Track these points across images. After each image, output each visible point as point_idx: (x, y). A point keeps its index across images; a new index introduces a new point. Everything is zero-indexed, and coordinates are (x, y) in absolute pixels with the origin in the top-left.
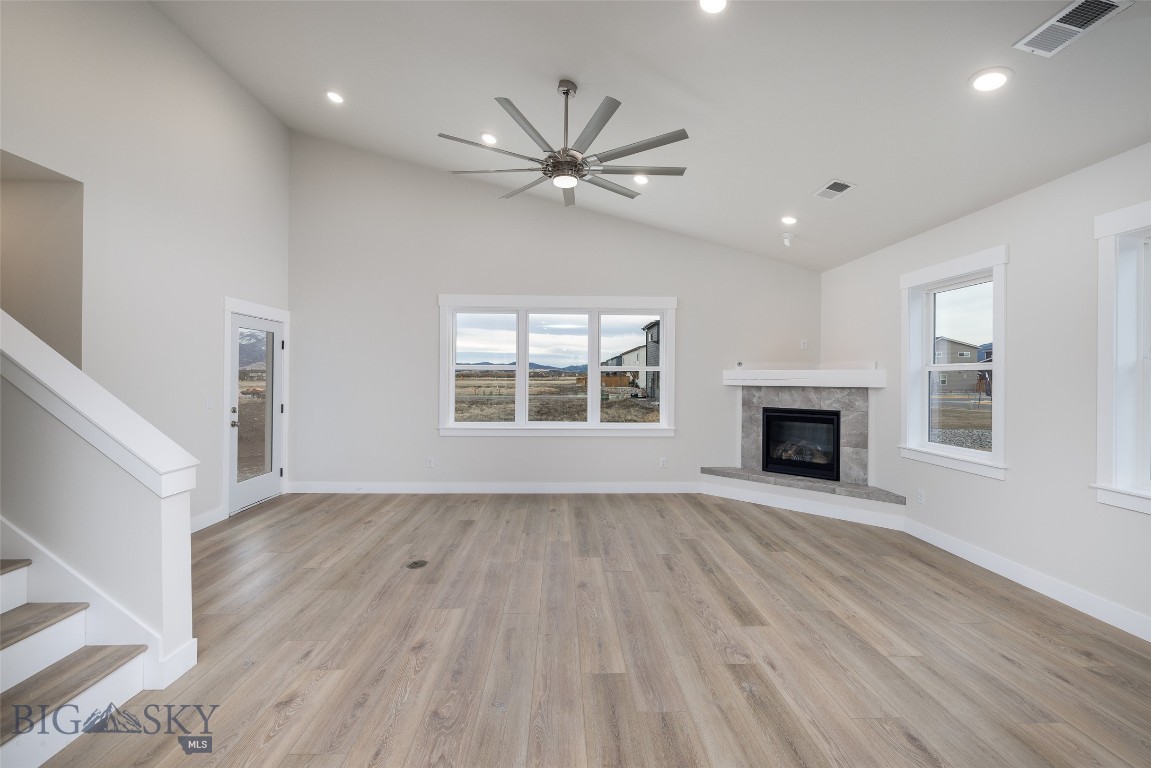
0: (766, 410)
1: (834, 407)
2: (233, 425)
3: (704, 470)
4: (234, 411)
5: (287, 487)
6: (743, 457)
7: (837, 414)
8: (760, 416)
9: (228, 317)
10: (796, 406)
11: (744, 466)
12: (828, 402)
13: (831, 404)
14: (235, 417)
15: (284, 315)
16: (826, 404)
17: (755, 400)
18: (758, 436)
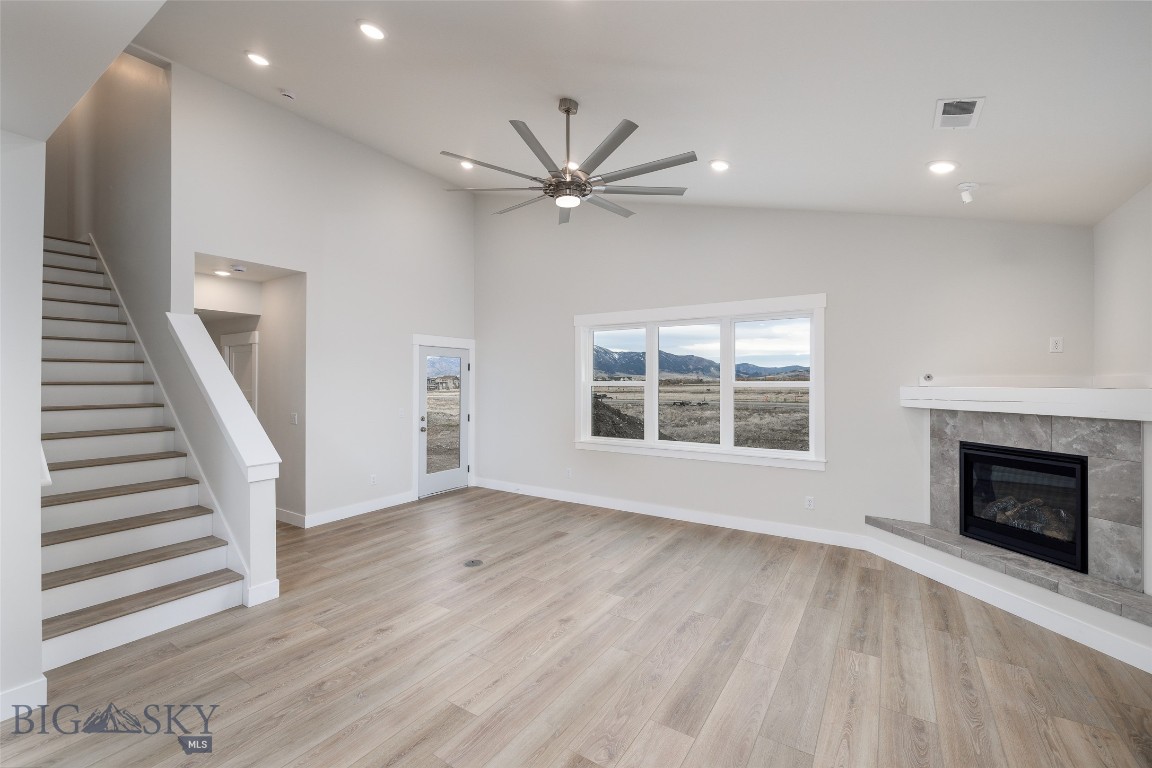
0: (963, 445)
1: (1077, 449)
2: (423, 430)
3: (869, 520)
4: (423, 419)
5: (473, 481)
6: (932, 510)
7: (1082, 462)
8: (955, 454)
9: (416, 349)
10: (1010, 444)
11: (934, 523)
12: (1063, 440)
13: (1070, 444)
14: (424, 424)
15: (470, 344)
16: (1061, 445)
17: (948, 430)
18: (953, 482)
